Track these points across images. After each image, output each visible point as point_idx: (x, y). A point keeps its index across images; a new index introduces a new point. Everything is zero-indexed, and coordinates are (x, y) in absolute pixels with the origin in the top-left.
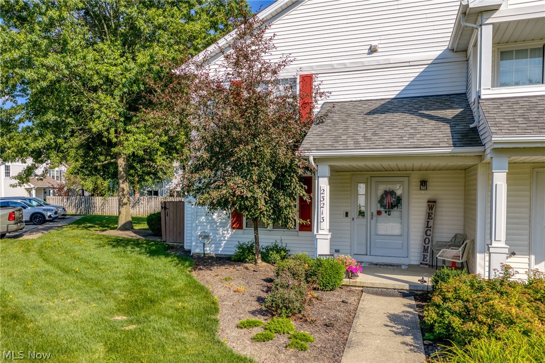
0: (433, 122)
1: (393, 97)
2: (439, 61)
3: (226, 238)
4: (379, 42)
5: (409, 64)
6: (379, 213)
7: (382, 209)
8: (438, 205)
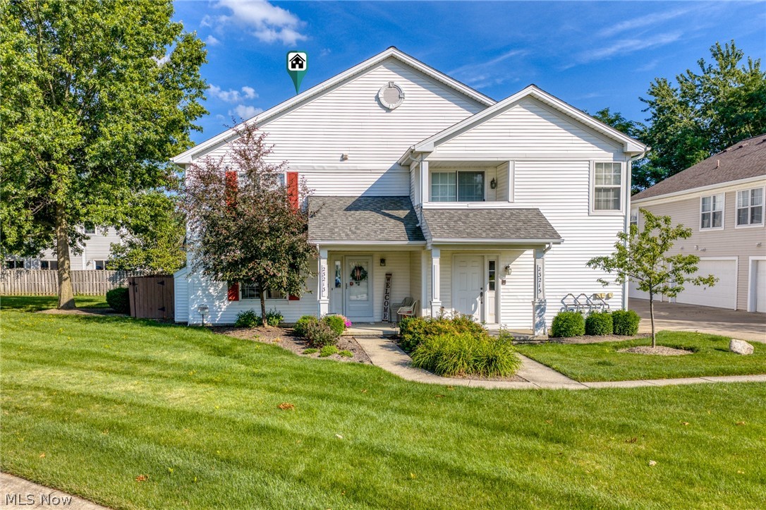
0: (393, 221)
1: (360, 195)
2: (391, 172)
3: (223, 310)
4: (348, 152)
5: (371, 172)
6: (351, 284)
7: (354, 281)
8: (393, 277)
